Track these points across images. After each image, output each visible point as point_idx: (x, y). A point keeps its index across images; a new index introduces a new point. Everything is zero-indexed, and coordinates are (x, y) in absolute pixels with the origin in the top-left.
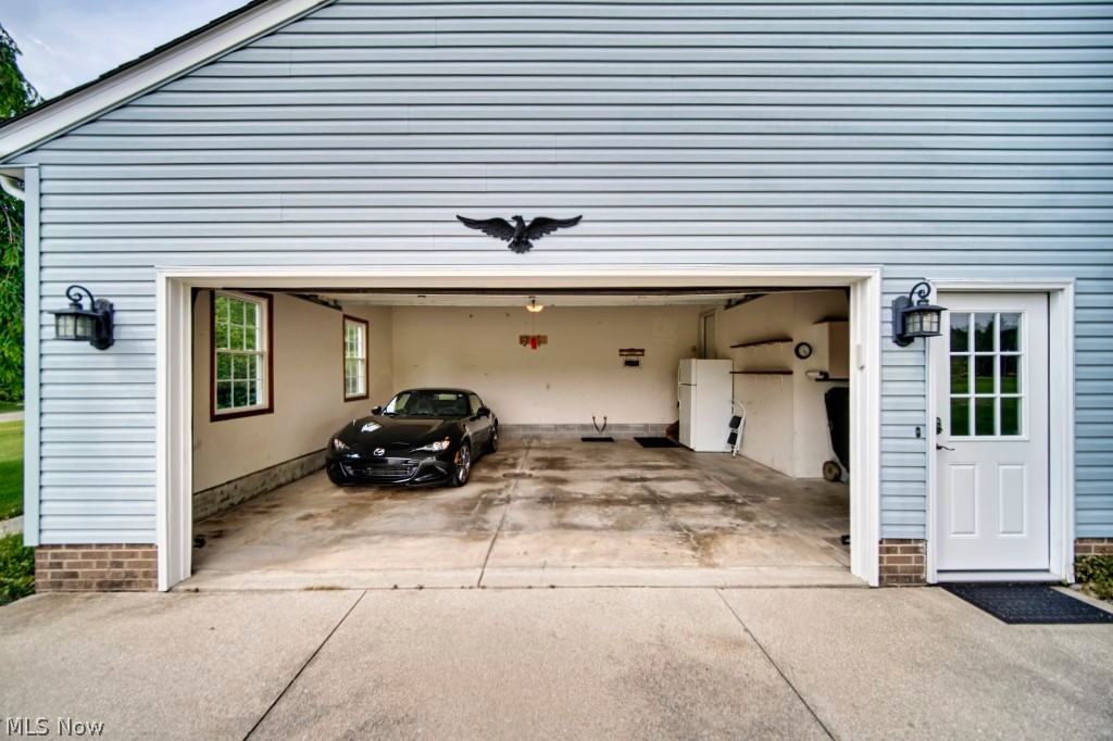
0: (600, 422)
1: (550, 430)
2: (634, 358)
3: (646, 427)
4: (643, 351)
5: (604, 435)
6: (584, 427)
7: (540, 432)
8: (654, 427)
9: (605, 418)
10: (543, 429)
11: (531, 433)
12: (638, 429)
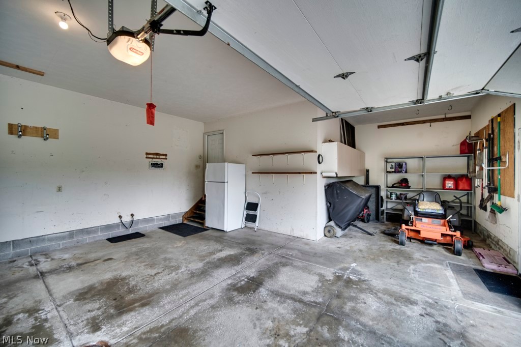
0: (127, 219)
1: (63, 238)
2: (159, 161)
3: (168, 217)
4: (166, 155)
5: (131, 231)
6: (108, 227)
7: (47, 244)
8: (174, 216)
9: (132, 215)
10: (50, 240)
11: (35, 247)
12: (161, 219)
